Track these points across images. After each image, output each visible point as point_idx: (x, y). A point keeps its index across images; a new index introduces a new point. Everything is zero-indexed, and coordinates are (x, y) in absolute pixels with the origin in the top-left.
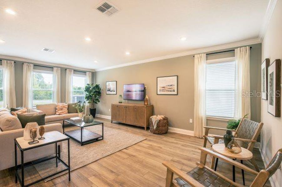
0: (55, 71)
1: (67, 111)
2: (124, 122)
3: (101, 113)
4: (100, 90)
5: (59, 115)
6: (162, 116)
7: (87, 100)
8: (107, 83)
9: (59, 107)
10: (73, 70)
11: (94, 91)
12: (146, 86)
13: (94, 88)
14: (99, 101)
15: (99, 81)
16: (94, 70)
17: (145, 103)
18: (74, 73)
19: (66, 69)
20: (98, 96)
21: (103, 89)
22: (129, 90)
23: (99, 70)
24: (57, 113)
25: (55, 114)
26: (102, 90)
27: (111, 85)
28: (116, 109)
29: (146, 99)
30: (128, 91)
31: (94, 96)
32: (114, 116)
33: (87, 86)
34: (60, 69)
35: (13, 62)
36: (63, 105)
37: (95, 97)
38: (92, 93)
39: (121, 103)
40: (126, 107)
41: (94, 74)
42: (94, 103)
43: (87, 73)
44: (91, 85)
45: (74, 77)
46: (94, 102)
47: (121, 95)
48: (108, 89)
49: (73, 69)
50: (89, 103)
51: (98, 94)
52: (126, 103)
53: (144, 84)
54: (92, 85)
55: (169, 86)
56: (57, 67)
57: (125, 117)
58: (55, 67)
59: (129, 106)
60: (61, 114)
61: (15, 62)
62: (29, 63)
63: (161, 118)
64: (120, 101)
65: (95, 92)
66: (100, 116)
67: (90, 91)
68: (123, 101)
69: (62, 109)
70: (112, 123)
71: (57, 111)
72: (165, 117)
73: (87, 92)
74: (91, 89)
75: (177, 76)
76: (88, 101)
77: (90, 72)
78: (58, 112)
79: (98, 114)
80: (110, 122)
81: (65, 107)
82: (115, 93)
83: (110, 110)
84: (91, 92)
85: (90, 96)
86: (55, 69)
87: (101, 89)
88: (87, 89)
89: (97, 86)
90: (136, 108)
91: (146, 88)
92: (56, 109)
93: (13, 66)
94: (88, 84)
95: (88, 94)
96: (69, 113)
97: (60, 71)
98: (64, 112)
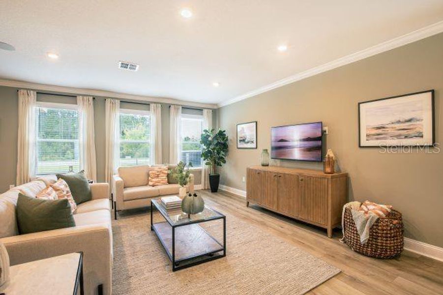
0: (153, 110)
1: (167, 179)
2: (274, 209)
3: (228, 183)
4: (227, 140)
5: (153, 186)
6: (381, 206)
7: (204, 160)
8: (240, 128)
9: (153, 172)
10: (181, 107)
11: (216, 142)
12: (326, 128)
13: (215, 138)
14: (225, 162)
15: (226, 125)
16: (216, 105)
17: (325, 168)
18: (182, 113)
19: (170, 106)
20: (224, 151)
21: (231, 138)
22: (284, 138)
23: (224, 105)
24: (150, 183)
25: (147, 184)
26: (231, 140)
27: (247, 131)
28: (256, 178)
29: (329, 158)
30: (282, 141)
31: (216, 151)
32: (252, 192)
33: (204, 133)
34: (160, 105)
35: (91, 98)
36: (160, 169)
37: (218, 153)
38: (212, 147)
39: (268, 165)
40: (278, 176)
41: (216, 112)
42: (216, 165)
43: (205, 111)
44: (210, 132)
45: (183, 119)
46: (215, 162)
47: (267, 150)
48: (242, 139)
49: (181, 105)
50: (207, 164)
51: (223, 149)
52: (277, 167)
53: (321, 123)
54: (212, 131)
55: (399, 122)
56: (155, 103)
57: (275, 199)
58: (152, 103)
59: (285, 174)
60: (156, 184)
61: (94, 98)
62: (112, 98)
63: (381, 213)
64: (265, 163)
65: (217, 145)
66: (228, 189)
67: (208, 142)
68: (271, 162)
69: (158, 176)
70: (248, 206)
71: (150, 178)
72: (391, 209)
73: (205, 145)
74: (210, 139)
75: (433, 91)
76: (206, 161)
77: (210, 109)
78: (152, 181)
79: (223, 184)
80: (245, 205)
81: (163, 173)
82: (254, 145)
83: (244, 179)
84: (211, 144)
85: (209, 152)
86: (152, 106)
87: (229, 138)
88: (205, 140)
89: (221, 134)
90: (302, 180)
91: (327, 133)
92: (149, 175)
93: (91, 104)
94: (206, 131)
95: (205, 147)
96: (169, 183)
97: (160, 109)
98: (162, 182)
